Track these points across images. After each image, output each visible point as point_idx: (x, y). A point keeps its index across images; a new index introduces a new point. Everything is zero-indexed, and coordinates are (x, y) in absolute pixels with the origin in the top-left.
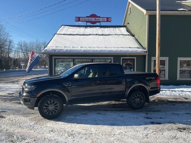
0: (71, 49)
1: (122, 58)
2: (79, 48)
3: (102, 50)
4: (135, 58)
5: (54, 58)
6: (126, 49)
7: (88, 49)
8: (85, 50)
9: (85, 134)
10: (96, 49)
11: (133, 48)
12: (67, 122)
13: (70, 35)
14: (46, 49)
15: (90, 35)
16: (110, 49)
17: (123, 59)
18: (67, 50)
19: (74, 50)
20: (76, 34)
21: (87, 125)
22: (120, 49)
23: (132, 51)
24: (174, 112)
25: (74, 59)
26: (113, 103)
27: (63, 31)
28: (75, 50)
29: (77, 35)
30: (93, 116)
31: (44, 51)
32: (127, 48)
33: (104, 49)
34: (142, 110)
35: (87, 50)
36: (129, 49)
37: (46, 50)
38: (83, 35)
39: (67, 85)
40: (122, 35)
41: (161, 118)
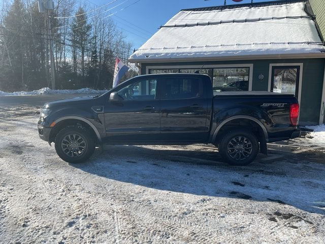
0: (175, 51)
1: (271, 65)
2: (188, 50)
3: (229, 51)
4: (301, 65)
5: (148, 68)
6: (281, 47)
7: (205, 49)
8: (198, 52)
10: (220, 49)
11: (298, 43)
13: (186, 26)
14: (136, 52)
15: (221, 23)
16: (247, 48)
17: (274, 68)
18: (167, 54)
19: (178, 53)
20: (196, 23)
22: (269, 46)
23: (294, 50)
27: (177, 20)
28: (180, 53)
29: (197, 25)
31: (132, 56)
32: (284, 43)
33: (235, 48)
35: (201, 52)
36: (287, 46)
37: (135, 55)
38: (209, 24)
39: (98, 111)
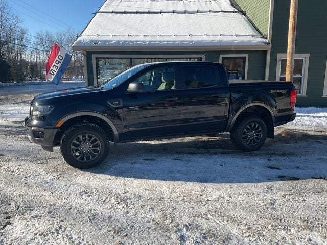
0: (126, 38)
1: (221, 56)
2: (141, 38)
3: (184, 41)
4: (247, 56)
5: (94, 56)
6: (230, 39)
7: (159, 39)
8: (153, 41)
9: (150, 199)
10: (173, 38)
11: (244, 36)
12: (116, 175)
13: (124, 13)
14: (79, 39)
15: (161, 12)
16: (200, 39)
17: (223, 58)
18: (118, 41)
19: (130, 41)
20: (135, 11)
21: (154, 181)
22: (219, 38)
23: (242, 42)
24: (323, 157)
25: (131, 59)
26: (204, 139)
27: (111, 6)
28: (134, 42)
29: (137, 13)
30: (166, 163)
31: (76, 43)
32: (232, 35)
33: (188, 38)
34: (260, 152)
35: (156, 41)
36: (236, 38)
37: (80, 41)
38: (149, 13)
39: (115, 105)
40: (222, 11)
41: (298, 167)
